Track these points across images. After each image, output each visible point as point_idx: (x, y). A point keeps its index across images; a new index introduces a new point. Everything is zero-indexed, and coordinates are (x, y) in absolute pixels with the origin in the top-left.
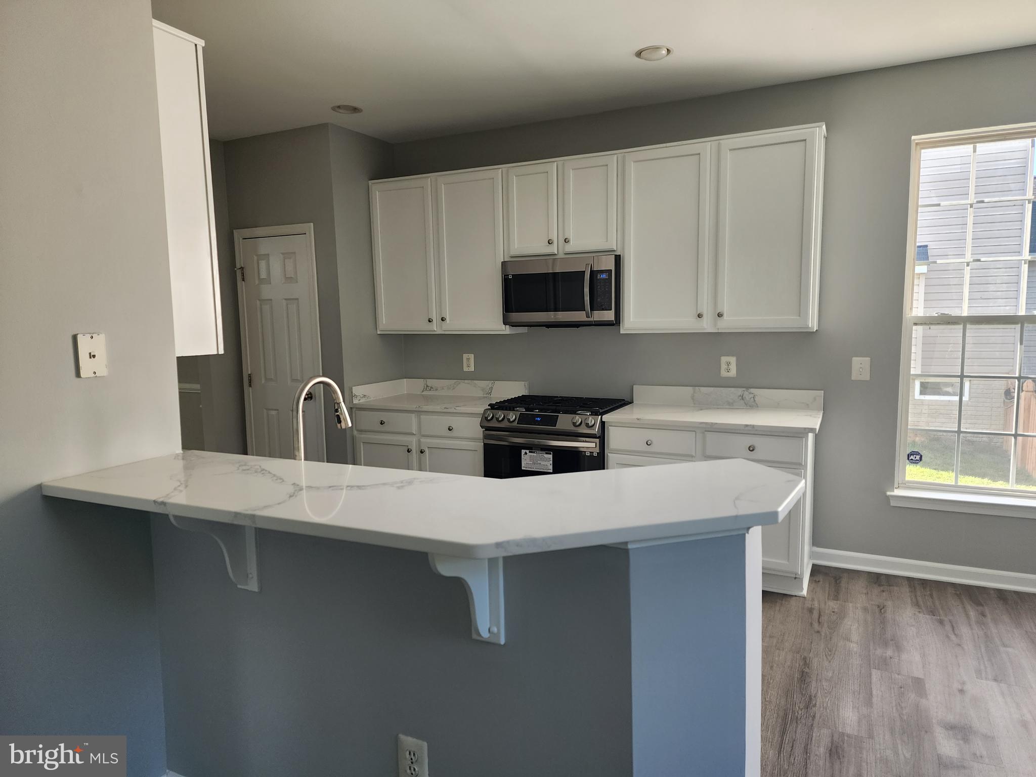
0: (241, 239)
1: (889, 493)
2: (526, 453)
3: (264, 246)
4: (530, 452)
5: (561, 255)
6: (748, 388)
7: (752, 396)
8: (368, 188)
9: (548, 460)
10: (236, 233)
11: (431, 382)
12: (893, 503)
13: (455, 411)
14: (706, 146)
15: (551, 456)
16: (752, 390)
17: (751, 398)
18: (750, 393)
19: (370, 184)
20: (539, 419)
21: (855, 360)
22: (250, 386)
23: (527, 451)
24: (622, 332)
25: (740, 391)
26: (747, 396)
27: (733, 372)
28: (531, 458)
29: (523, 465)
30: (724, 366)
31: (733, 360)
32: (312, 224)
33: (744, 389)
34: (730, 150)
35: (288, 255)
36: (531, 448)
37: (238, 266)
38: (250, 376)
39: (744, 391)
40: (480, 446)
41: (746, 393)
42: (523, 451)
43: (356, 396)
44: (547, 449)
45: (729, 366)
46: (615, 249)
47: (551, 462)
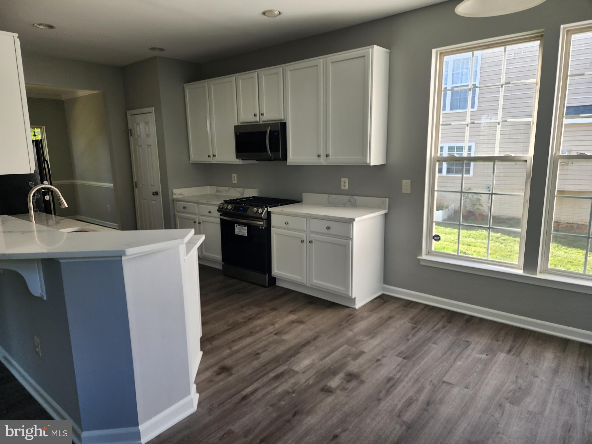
0: (130, 115)
1: (419, 257)
2: (237, 226)
3: (138, 118)
4: (238, 226)
5: (261, 123)
6: (353, 195)
7: (354, 200)
8: (184, 88)
9: (245, 230)
10: (128, 112)
11: (219, 188)
12: (422, 263)
13: (210, 203)
14: (320, 61)
15: (246, 228)
16: (354, 197)
17: (354, 201)
18: (353, 199)
19: (184, 85)
20: (241, 209)
21: (404, 181)
22: (136, 187)
23: (237, 225)
24: (288, 164)
25: (348, 197)
26: (352, 200)
27: (347, 187)
28: (239, 229)
29: (236, 232)
30: (342, 184)
31: (347, 180)
32: (153, 108)
33: (350, 196)
34: (332, 63)
35: (147, 123)
36: (240, 224)
37: (129, 129)
38: (136, 182)
39: (350, 197)
40: (219, 221)
41: (352, 199)
42: (236, 225)
43: (175, 194)
44: (244, 224)
45: (345, 184)
46: (283, 119)
47: (246, 231)
